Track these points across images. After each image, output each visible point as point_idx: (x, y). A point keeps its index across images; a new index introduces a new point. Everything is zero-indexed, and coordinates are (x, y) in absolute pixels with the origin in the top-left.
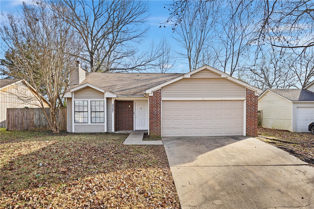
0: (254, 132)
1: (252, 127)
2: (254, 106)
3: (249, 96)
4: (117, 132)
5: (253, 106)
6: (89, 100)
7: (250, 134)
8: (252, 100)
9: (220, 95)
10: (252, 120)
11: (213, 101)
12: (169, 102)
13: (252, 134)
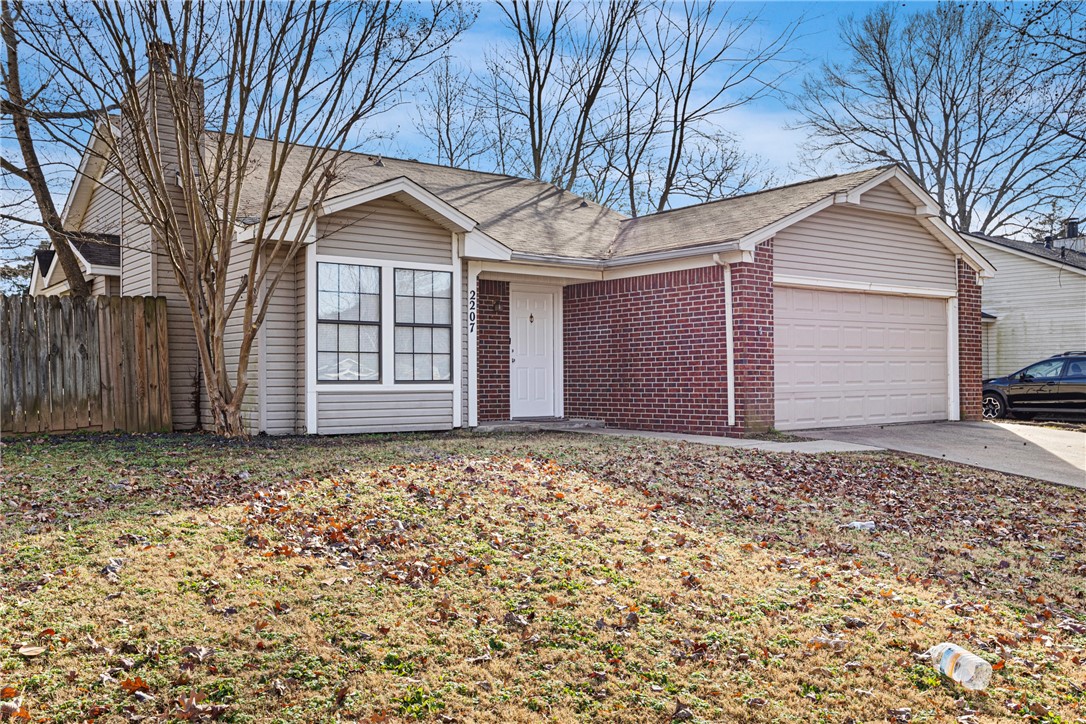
3: (964, 286)
4: (489, 427)
6: (388, 266)
8: (970, 301)
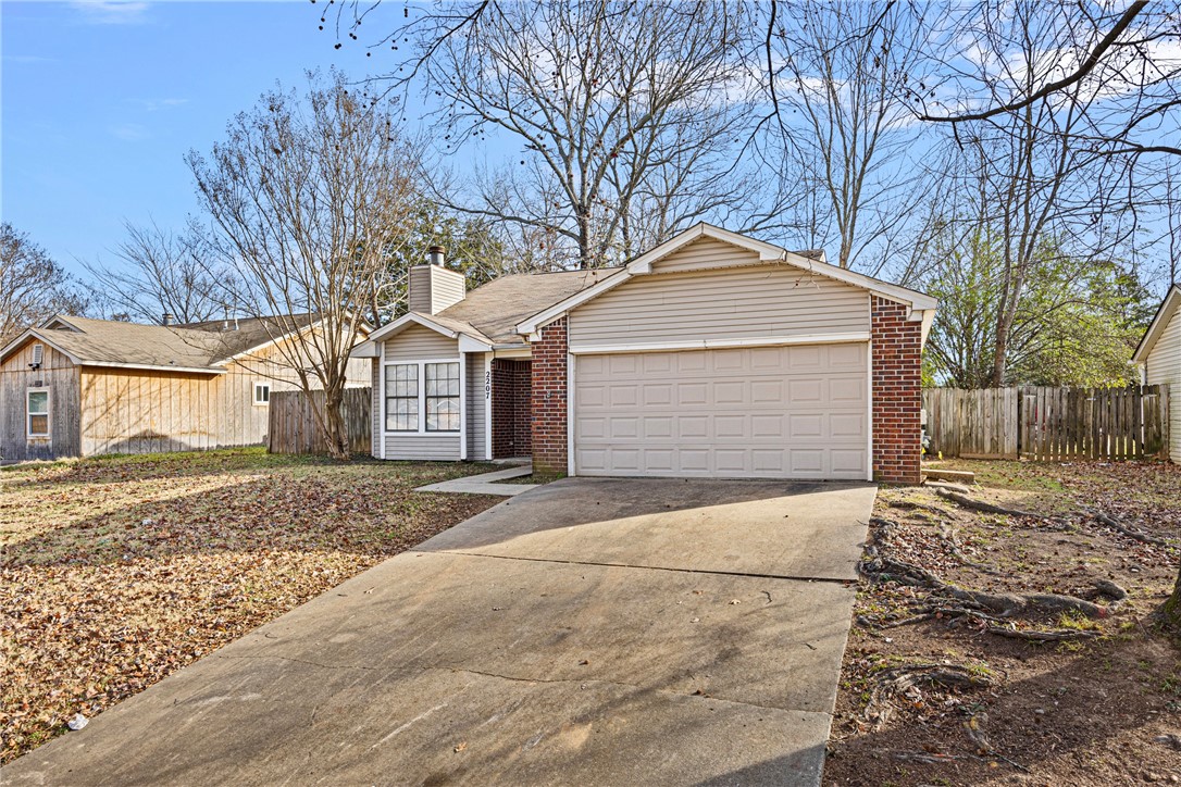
0: (906, 468)
1: (899, 447)
2: (903, 362)
3: (881, 325)
5: (898, 362)
6: (422, 363)
7: (889, 473)
8: (894, 341)
9: (769, 327)
10: (895, 420)
11: (747, 351)
12: (597, 361)
13: (896, 473)
